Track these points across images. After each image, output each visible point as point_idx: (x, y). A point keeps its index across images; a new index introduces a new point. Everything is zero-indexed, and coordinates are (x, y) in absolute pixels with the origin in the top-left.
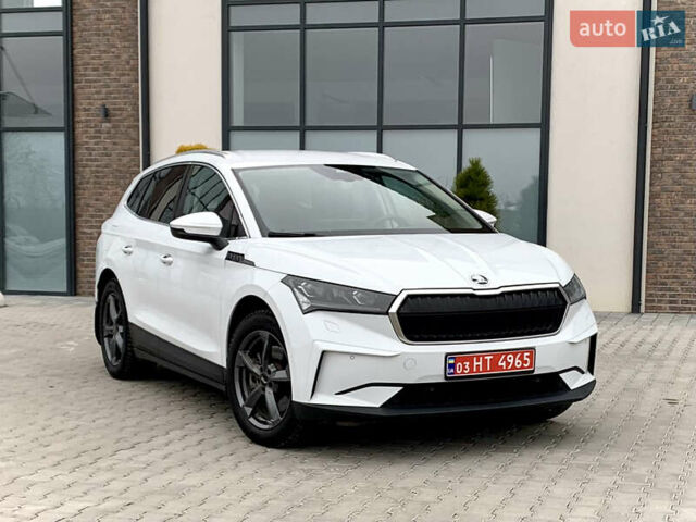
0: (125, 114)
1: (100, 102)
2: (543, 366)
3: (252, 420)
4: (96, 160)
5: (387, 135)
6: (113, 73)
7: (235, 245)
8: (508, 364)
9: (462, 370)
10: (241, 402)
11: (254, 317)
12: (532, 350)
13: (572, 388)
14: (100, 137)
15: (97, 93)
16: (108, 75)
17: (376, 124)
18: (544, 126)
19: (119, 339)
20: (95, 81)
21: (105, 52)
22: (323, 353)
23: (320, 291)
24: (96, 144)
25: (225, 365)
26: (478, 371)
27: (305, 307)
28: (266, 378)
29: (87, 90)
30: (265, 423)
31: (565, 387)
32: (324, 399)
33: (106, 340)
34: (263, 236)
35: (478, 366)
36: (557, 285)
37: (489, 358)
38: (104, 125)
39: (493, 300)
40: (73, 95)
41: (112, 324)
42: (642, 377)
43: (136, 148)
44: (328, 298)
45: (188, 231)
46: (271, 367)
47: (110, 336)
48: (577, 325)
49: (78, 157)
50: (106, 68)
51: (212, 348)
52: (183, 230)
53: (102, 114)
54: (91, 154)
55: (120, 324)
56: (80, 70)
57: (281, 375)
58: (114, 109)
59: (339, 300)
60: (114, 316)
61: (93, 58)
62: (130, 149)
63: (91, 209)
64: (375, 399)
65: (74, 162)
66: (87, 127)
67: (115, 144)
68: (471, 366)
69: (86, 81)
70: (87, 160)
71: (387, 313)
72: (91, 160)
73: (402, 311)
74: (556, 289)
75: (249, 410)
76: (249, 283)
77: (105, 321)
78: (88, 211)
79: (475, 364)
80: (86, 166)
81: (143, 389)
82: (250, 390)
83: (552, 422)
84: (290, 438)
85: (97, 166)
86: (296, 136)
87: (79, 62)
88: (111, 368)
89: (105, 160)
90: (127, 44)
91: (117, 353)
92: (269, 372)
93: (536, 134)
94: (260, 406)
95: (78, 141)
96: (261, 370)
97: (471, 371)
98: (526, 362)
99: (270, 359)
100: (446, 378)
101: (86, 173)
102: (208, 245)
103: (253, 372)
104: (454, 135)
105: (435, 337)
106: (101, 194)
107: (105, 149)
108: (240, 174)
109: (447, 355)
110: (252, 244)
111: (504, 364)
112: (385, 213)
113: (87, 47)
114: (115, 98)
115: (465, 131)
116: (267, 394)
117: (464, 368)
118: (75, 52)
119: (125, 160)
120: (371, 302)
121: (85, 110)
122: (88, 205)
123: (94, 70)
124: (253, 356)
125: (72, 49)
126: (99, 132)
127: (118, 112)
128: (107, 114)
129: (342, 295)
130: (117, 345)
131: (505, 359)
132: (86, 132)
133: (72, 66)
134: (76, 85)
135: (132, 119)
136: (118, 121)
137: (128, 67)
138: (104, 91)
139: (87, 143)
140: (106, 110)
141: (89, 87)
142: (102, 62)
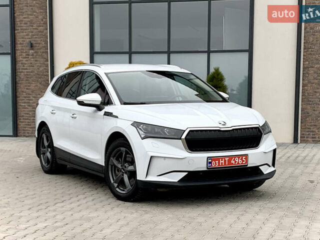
0: (41, 46)
1: (28, 40)
2: (252, 163)
3: (117, 189)
4: (26, 69)
5: (172, 56)
6: (35, 25)
7: (107, 109)
8: (236, 162)
9: (215, 165)
10: (112, 181)
11: (118, 142)
12: (246, 155)
13: (265, 173)
14: (28, 58)
15: (27, 35)
16: (32, 26)
17: (167, 50)
18: (250, 51)
19: (49, 155)
20: (26, 29)
22: (151, 157)
23: (149, 129)
24: (27, 61)
25: (104, 165)
26: (222, 165)
27: (143, 136)
28: (124, 170)
29: (21, 35)
30: (124, 191)
31: (262, 173)
32: (152, 178)
33: (42, 155)
34: (121, 104)
35: (222, 163)
36: (258, 126)
37: (227, 159)
38: (30, 51)
39: (229, 132)
40: (15, 36)
41: (45, 148)
42: (298, 172)
43: (47, 63)
44: (152, 132)
45: (85, 102)
46: (126, 165)
47: (44, 154)
48: (267, 144)
49: (17, 68)
50: (31, 23)
51: (98, 157)
52: (83, 102)
53: (29, 46)
54: (24, 66)
55: (50, 148)
56: (18, 24)
57: (131, 168)
58: (36, 43)
59: (158, 133)
60: (46, 144)
61: (25, 18)
62: (44, 64)
63: (24, 93)
64: (175, 178)
65: (15, 70)
66: (22, 52)
67: (36, 61)
68: (219, 163)
69: (21, 29)
70: (22, 69)
71: (180, 139)
72: (25, 69)
73: (187, 138)
74: (258, 128)
75: (116, 185)
76: (115, 126)
77: (41, 146)
78: (23, 94)
79: (221, 162)
80: (22, 72)
81: (62, 178)
82: (116, 175)
83: (256, 190)
84: (136, 197)
85: (27, 72)
86: (127, 56)
87: (18, 20)
88: (45, 169)
89: (31, 69)
90: (41, 11)
91: (48, 161)
92: (125, 167)
93: (246, 55)
94: (121, 183)
95: (18, 60)
96: (122, 166)
97: (219, 165)
98: (244, 161)
99: (126, 161)
100: (207, 168)
101: (21, 75)
102: (94, 108)
103: (118, 167)
104: (206, 55)
105: (202, 149)
106: (29, 86)
107: (31, 63)
108: (109, 75)
109: (208, 158)
110: (116, 108)
111: (234, 162)
112: (176, 93)
114: (36, 38)
115: (211, 54)
116: (124, 177)
117: (216, 164)
118: (15, 15)
119: (41, 69)
120: (173, 134)
121: (21, 44)
122: (23, 92)
123: (25, 24)
124: (117, 159)
125: (14, 13)
126: (28, 55)
127: (37, 45)
128: (32, 46)
129: (160, 130)
130: (48, 157)
131: (234, 160)
132: (21, 55)
133: (14, 22)
134: (16, 31)
135: (44, 48)
136: (38, 49)
137: (42, 22)
138: (30, 34)
139: (22, 61)
140: (32, 44)
141: (23, 32)
142: (29, 20)
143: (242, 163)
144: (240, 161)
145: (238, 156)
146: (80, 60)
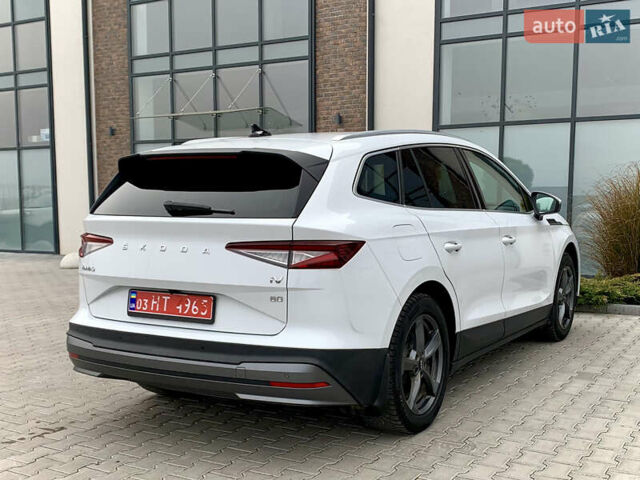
0: (355, 120)
1: (335, 112)
6: (346, 87)
15: (334, 104)
16: (342, 89)
20: (332, 95)
21: (341, 70)
29: (326, 103)
38: (338, 129)
40: (315, 107)
50: (341, 84)
53: (337, 121)
56: (321, 86)
58: (347, 117)
61: (331, 76)
69: (326, 95)
87: (321, 81)
90: (357, 62)
113: (326, 67)
118: (318, 72)
121: (325, 119)
123: (333, 85)
125: (315, 70)
127: (350, 119)
133: (315, 83)
134: (318, 99)
136: (350, 125)
137: (357, 82)
138: (339, 102)
140: (341, 117)
141: (328, 100)
142: (338, 79)
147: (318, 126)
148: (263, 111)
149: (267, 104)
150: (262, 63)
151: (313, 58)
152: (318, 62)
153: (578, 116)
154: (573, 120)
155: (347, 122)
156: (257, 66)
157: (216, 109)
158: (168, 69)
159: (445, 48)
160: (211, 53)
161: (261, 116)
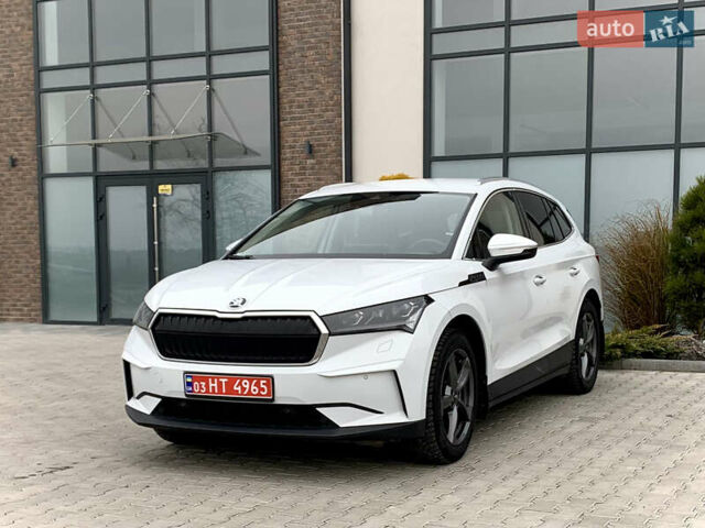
0: (328, 149)
1: (304, 139)
6: (317, 109)
8: (243, 389)
9: (199, 389)
12: (270, 379)
14: (305, 174)
15: (302, 130)
16: (312, 111)
20: (301, 118)
21: (310, 89)
24: (302, 180)
26: (214, 392)
29: (292, 128)
35: (213, 387)
38: (309, 161)
40: (279, 132)
49: (284, 194)
50: (310, 105)
53: (307, 150)
54: (296, 191)
56: (286, 107)
58: (318, 145)
61: (298, 95)
65: (280, 198)
66: (292, 164)
68: (207, 386)
69: (294, 118)
79: (211, 385)
87: (285, 101)
90: (330, 79)
95: (285, 178)
97: (207, 391)
98: (263, 390)
100: (186, 395)
107: (309, 185)
109: (186, 373)
111: (239, 388)
113: (291, 85)
114: (319, 134)
117: (201, 388)
118: (281, 90)
121: (291, 147)
123: (299, 107)
125: (278, 87)
126: (304, 168)
127: (322, 148)
128: (311, 150)
131: (240, 384)
132: (291, 169)
133: (279, 104)
134: (282, 123)
135: (335, 154)
136: (321, 156)
137: (331, 103)
138: (309, 127)
139: (293, 180)
140: (311, 146)
141: (294, 124)
142: (307, 99)
143: (259, 394)
144: (253, 388)
145: (250, 377)
146: (400, 172)
147: (283, 156)
148: (213, 137)
149: (217, 128)
150: (210, 78)
151: (275, 73)
152: (281, 78)
153: (593, 146)
154: (589, 152)
155: (319, 151)
156: (205, 82)
157: (151, 134)
158: (89, 84)
159: (436, 64)
160: (144, 65)
161: (210, 144)
